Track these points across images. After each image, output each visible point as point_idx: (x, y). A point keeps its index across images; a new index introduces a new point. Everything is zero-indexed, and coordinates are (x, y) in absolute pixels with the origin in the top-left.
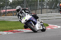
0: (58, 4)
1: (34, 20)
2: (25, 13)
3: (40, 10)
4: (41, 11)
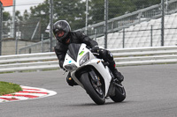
0: (48, 27)
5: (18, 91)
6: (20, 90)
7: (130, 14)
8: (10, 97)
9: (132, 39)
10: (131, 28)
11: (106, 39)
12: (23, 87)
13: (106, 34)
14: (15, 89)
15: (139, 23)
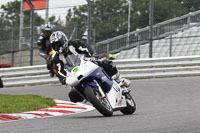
0: (86, 33)
1: (104, 78)
2: (76, 54)
3: (28, 53)
4: (32, 56)
5: (52, 106)
6: (53, 105)
7: (178, 18)
8: (43, 113)
9: (180, 47)
10: (180, 34)
11: (151, 47)
12: (57, 101)
13: (151, 41)
14: (48, 103)
15: (188, 28)
